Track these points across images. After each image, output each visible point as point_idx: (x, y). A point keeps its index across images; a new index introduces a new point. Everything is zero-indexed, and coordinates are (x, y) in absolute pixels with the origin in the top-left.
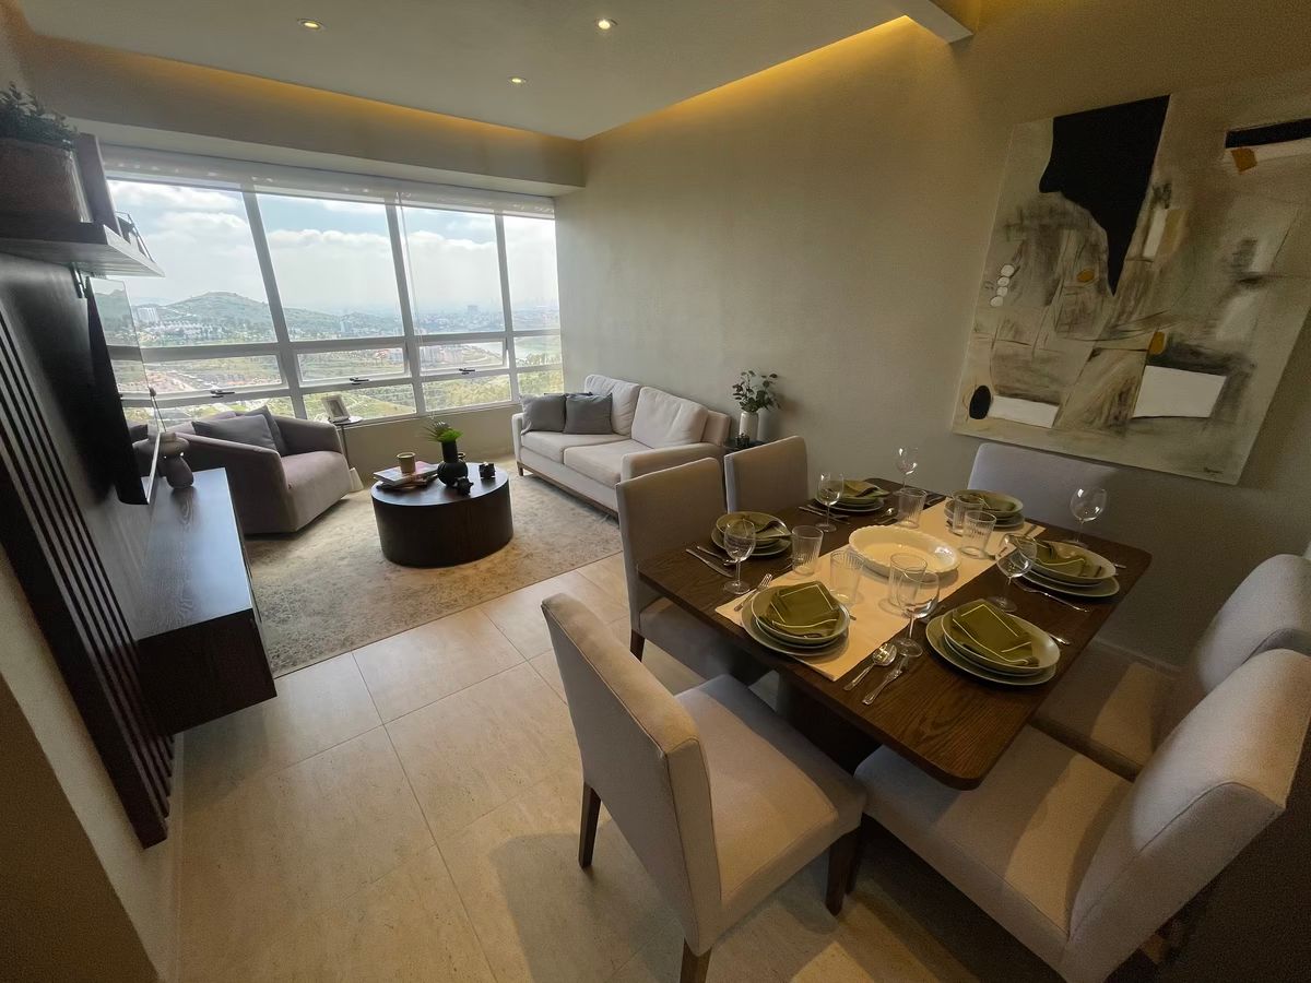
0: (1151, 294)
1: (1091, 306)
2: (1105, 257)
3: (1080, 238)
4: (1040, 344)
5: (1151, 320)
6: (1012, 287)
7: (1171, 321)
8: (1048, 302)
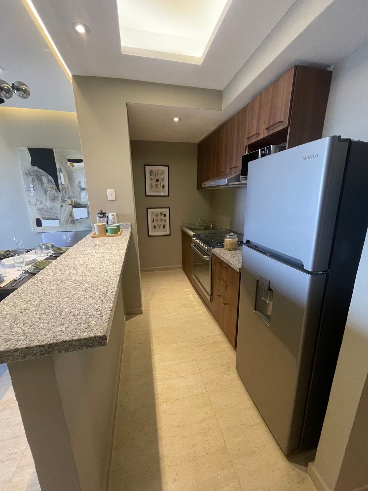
0: (67, 192)
1: (56, 195)
2: (54, 183)
3: (46, 179)
4: (48, 205)
5: (69, 198)
6: (35, 190)
7: (73, 198)
8: (46, 194)
